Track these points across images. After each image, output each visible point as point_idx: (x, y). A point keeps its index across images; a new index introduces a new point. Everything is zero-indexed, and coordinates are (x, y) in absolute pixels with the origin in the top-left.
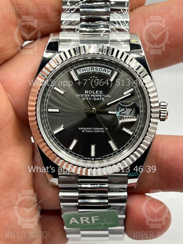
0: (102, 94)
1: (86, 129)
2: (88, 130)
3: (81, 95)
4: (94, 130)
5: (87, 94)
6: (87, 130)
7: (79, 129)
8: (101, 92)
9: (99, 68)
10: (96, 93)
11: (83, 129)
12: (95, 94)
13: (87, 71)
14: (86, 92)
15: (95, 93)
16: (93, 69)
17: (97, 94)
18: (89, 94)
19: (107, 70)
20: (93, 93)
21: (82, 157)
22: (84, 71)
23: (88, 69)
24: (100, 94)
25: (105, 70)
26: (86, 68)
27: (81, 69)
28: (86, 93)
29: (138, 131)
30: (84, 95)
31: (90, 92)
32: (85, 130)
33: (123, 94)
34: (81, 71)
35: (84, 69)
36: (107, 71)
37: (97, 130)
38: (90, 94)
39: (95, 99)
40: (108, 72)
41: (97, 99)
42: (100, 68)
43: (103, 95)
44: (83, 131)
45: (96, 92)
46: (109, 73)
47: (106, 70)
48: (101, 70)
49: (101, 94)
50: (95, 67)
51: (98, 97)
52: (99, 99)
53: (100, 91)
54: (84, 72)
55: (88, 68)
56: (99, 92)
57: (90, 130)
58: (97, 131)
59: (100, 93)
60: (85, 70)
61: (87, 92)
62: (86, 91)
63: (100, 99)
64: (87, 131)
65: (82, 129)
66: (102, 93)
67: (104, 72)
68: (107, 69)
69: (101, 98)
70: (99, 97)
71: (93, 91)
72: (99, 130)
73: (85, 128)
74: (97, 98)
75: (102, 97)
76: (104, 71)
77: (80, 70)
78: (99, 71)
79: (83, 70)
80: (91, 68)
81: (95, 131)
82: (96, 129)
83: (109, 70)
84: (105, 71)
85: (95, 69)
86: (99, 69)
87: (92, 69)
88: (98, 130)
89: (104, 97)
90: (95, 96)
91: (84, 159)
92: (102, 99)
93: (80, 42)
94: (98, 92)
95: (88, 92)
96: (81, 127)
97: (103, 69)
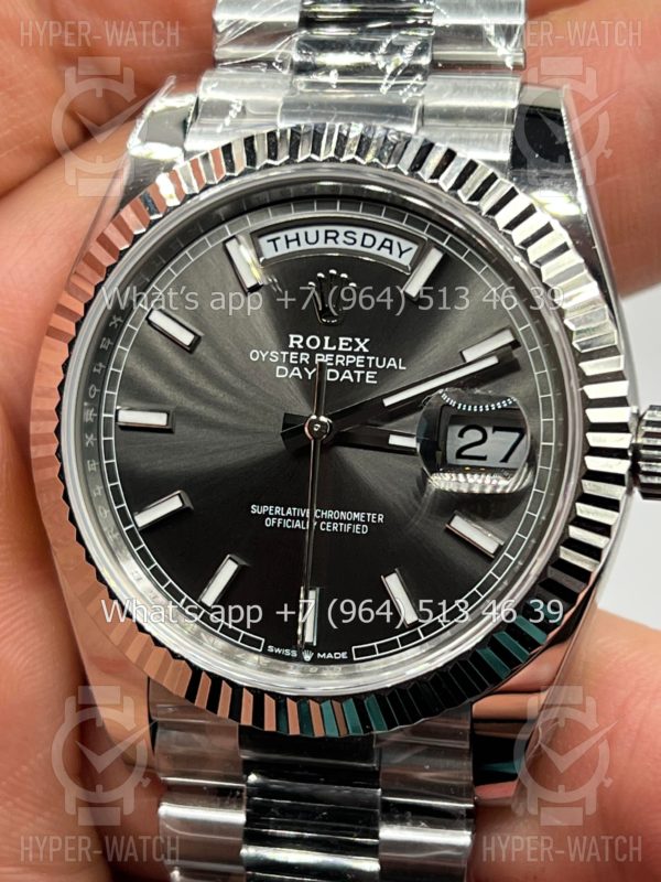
0: (366, 354)
1: (285, 512)
2: (295, 518)
3: (268, 356)
4: (319, 521)
5: (300, 351)
6: (286, 518)
7: (255, 509)
8: (362, 345)
9: (360, 232)
10: (341, 349)
11: (274, 515)
12: (336, 352)
13: (304, 246)
14: (292, 342)
15: (334, 348)
16: (334, 235)
17: (342, 353)
18: (306, 349)
19: (399, 244)
20: (326, 347)
21: (257, 644)
22: (290, 244)
23: (312, 238)
24: (356, 354)
25: (387, 244)
26: (301, 231)
27: (281, 235)
28: (295, 345)
29: (527, 538)
30: (285, 353)
31: (313, 342)
32: (278, 516)
33: (464, 359)
34: (281, 243)
35: (291, 234)
36: (395, 247)
37: (334, 521)
38: (312, 353)
39: (333, 375)
40: (401, 253)
41: (344, 377)
42: (365, 235)
43: (371, 358)
44: (269, 523)
45: (341, 344)
46: (406, 260)
47: (391, 242)
48: (369, 241)
49: (361, 353)
50: (342, 230)
51: (346, 368)
52: (350, 377)
53: (358, 340)
54: (294, 247)
55: (311, 231)
56: (355, 345)
57: (300, 518)
58: (335, 528)
59: (357, 350)
60: (297, 239)
61: (298, 343)
62: (292, 336)
63: (355, 376)
64: (286, 524)
65: (267, 513)
66: (365, 350)
67: (384, 253)
68: (395, 239)
69: (359, 373)
70: (352, 367)
71: (327, 339)
72: (343, 521)
73: (278, 510)
74: (341, 369)
75: (366, 369)
76: (382, 245)
77: (274, 240)
78: (363, 245)
79: (288, 242)
80: (327, 232)
81: (324, 526)
82: (329, 514)
83: (405, 244)
84: (390, 248)
85: (341, 238)
86: (359, 238)
87: (330, 234)
88: (338, 521)
89: (374, 368)
90: (334, 361)
91: (265, 653)
92: (363, 376)
93: (282, 113)
94: (350, 344)
95: (304, 343)
96: (261, 504)
97: (380, 237)
